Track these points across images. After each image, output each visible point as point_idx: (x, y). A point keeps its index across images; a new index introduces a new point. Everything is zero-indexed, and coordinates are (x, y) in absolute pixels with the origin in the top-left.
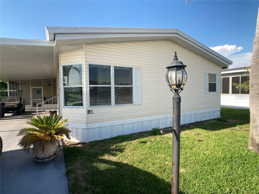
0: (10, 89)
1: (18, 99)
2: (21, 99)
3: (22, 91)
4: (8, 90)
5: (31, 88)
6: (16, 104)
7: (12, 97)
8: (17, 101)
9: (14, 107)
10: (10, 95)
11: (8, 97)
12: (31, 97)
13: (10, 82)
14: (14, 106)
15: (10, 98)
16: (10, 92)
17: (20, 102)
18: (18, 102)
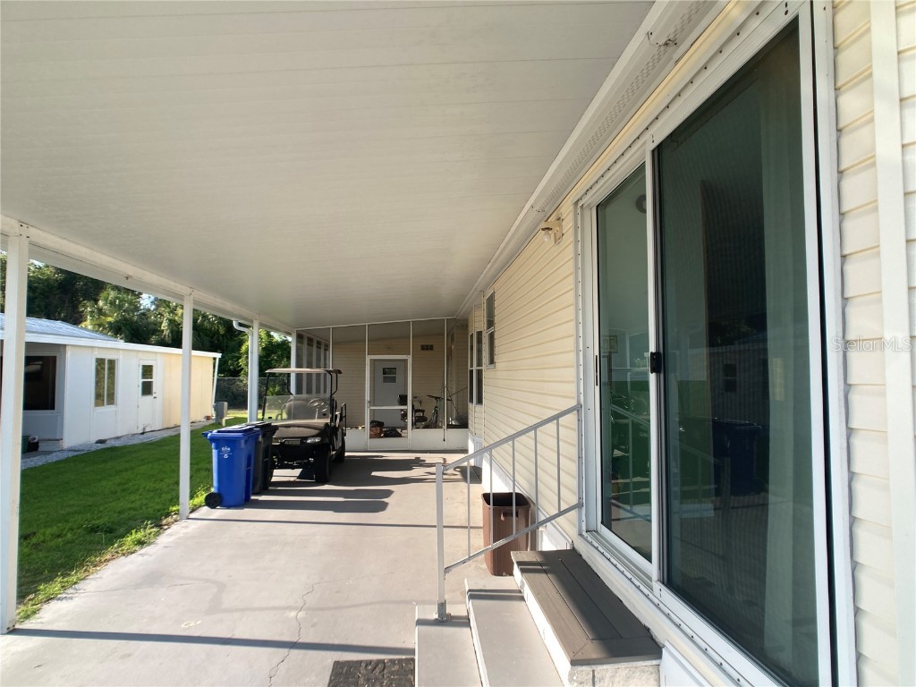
0: (299, 365)
1: (322, 408)
2: (333, 408)
3: (340, 372)
4: (293, 369)
5: (368, 358)
6: (317, 432)
7: (304, 395)
8: (319, 418)
9: (309, 441)
10: (299, 390)
11: (292, 397)
12: (367, 397)
13: (300, 337)
14: (307, 438)
15: (295, 399)
16: (299, 376)
17: (328, 421)
18: (320, 422)
